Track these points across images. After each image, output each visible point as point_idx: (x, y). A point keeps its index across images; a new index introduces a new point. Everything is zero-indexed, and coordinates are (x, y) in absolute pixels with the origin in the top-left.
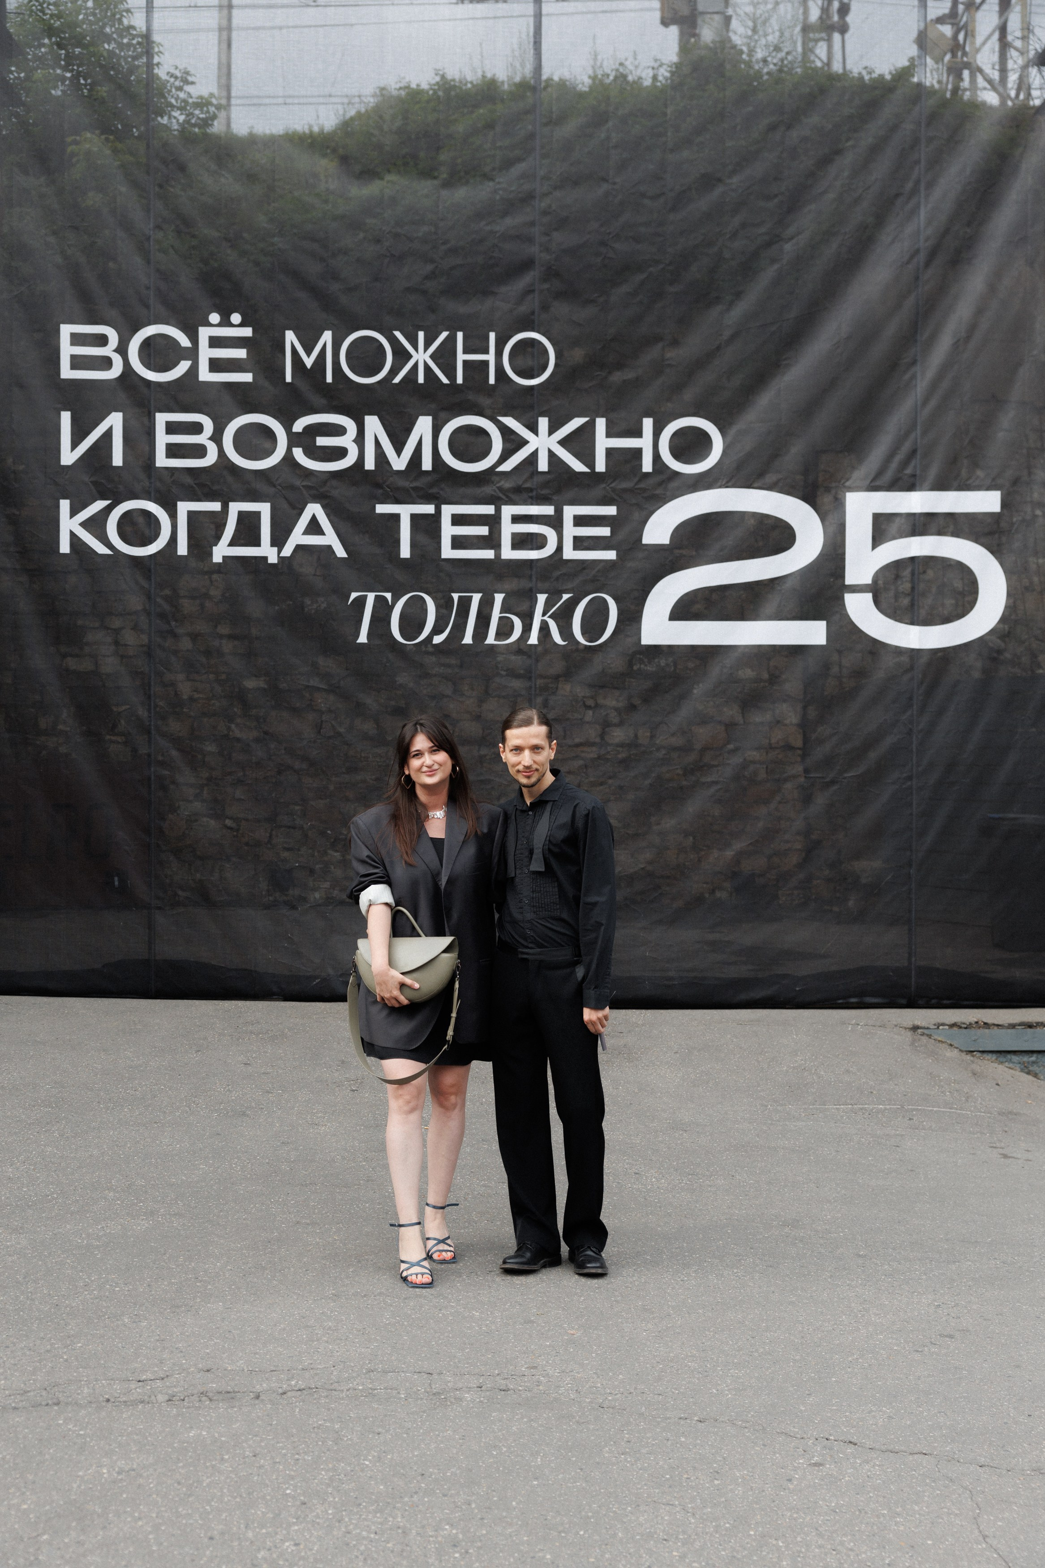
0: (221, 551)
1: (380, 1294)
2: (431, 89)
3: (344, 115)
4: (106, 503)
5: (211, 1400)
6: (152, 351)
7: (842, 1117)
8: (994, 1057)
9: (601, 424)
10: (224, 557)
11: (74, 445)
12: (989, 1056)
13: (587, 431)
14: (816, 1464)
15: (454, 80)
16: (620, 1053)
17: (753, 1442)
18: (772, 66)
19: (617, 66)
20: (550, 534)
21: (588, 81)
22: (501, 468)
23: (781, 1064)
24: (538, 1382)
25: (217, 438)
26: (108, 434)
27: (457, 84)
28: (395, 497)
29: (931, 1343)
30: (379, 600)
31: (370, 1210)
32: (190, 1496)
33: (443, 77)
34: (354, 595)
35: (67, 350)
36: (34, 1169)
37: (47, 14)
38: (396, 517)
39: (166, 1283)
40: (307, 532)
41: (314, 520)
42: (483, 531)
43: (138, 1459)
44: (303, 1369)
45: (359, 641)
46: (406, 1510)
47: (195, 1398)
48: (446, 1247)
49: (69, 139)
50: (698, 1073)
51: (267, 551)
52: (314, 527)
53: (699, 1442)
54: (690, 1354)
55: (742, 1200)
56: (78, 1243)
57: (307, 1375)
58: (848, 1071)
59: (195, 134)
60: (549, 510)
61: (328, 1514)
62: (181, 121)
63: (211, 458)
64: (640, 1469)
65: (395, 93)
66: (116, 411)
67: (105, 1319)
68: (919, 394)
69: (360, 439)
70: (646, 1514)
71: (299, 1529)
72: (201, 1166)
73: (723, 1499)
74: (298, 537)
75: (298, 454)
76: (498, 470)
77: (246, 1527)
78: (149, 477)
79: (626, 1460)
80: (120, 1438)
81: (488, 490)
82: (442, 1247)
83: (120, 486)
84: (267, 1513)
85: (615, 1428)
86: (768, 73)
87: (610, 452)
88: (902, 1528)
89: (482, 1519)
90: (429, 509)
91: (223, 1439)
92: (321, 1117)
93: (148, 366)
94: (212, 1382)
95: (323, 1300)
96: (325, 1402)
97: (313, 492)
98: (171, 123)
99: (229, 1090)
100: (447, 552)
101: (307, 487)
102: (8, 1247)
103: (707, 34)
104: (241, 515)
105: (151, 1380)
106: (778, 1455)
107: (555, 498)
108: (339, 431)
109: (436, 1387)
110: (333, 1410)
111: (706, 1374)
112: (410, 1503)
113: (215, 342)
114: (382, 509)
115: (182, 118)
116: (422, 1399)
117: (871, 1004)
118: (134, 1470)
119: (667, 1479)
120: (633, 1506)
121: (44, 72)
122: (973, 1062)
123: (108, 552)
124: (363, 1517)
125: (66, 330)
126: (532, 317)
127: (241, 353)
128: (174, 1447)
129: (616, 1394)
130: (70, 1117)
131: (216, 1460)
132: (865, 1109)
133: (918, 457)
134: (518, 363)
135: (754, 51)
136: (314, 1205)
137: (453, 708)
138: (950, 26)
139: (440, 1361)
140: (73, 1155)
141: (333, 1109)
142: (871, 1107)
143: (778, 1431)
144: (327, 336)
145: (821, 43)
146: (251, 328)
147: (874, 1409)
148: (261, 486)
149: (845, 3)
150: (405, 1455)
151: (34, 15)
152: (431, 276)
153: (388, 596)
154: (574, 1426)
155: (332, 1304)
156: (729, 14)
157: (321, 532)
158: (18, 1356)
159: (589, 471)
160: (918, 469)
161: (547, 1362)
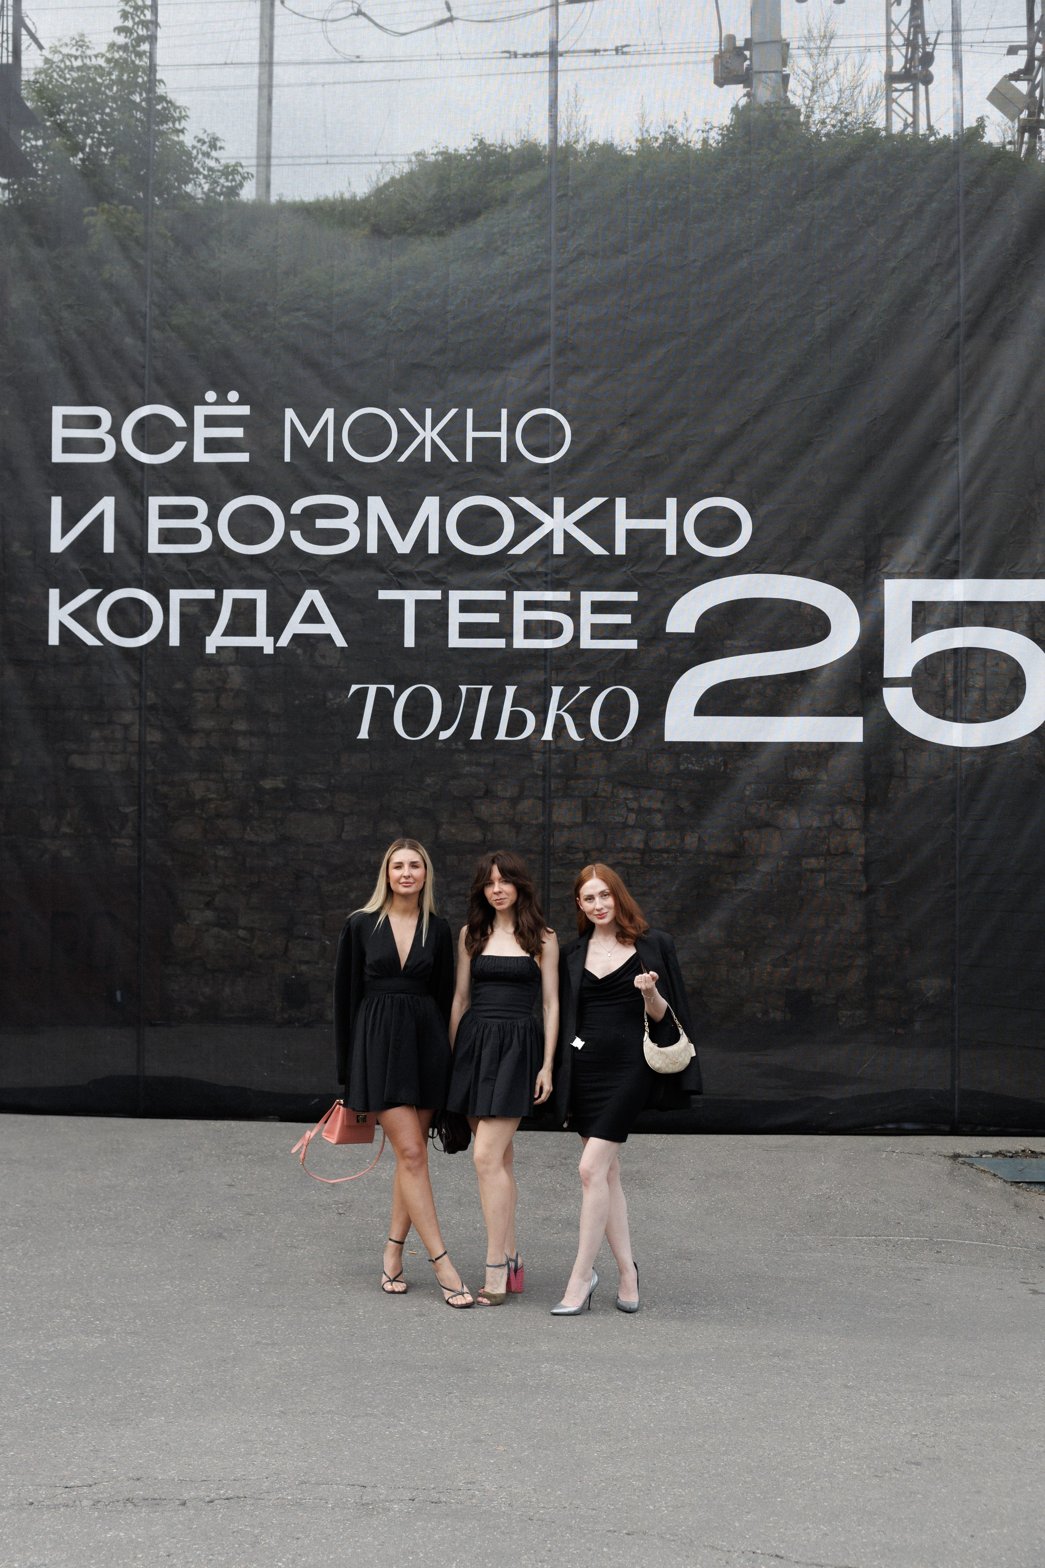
0: (215, 641)
1: (329, 1412)
2: (469, 154)
4: (97, 591)
5: (135, 1505)
6: (146, 432)
7: (863, 1248)
8: (1042, 1188)
9: (621, 504)
10: (217, 648)
11: (65, 532)
12: (1037, 1188)
13: (606, 512)
15: (492, 145)
16: (632, 1179)
17: (676, 1554)
18: (830, 128)
19: (667, 129)
20: (566, 622)
21: (635, 145)
22: (514, 551)
23: (804, 1192)
24: (472, 1496)
25: (211, 521)
26: (100, 519)
27: (497, 149)
28: (399, 583)
29: (895, 1469)
30: (381, 692)
33: (481, 142)
34: (354, 688)
35: (59, 433)
37: (69, 79)
38: (400, 604)
39: (110, 1398)
40: (306, 620)
41: (312, 608)
42: (493, 618)
44: (235, 1480)
45: (360, 737)
47: (120, 1503)
50: (713, 1201)
51: (262, 641)
52: (312, 616)
53: (621, 1552)
54: (637, 1474)
55: (734, 1330)
56: (26, 1357)
57: (238, 1485)
58: (875, 1201)
59: (220, 203)
60: (564, 596)
62: (205, 189)
63: (205, 543)
65: (431, 158)
66: (108, 495)
67: (42, 1430)
68: (960, 474)
69: (362, 522)
72: (167, 1287)
74: (295, 626)
75: (296, 537)
76: (510, 553)
78: (142, 563)
80: (36, 1537)
81: (499, 574)
83: (111, 574)
85: (538, 1538)
86: (827, 135)
87: (630, 534)
90: (435, 595)
91: (140, 1540)
92: (301, 1240)
93: (142, 448)
94: (140, 1490)
95: (269, 1417)
96: (250, 1510)
97: (312, 578)
98: (195, 192)
99: (208, 1212)
100: (455, 641)
101: (306, 573)
103: (763, 94)
104: (236, 602)
105: (78, 1487)
107: (572, 583)
108: (340, 512)
109: (367, 1499)
110: (256, 1516)
111: (648, 1492)
113: (211, 421)
114: (384, 595)
115: (206, 187)
116: (349, 1508)
117: (908, 1130)
122: (1017, 1193)
123: (98, 643)
125: (58, 412)
126: (547, 393)
127: (237, 432)
128: (90, 1546)
129: (550, 1508)
130: (37, 1236)
131: (129, 1558)
132: (890, 1241)
133: (961, 541)
134: (532, 441)
135: (813, 112)
136: (277, 1327)
137: (484, 809)
138: (1026, 83)
139: (377, 1475)
140: (33, 1274)
141: (316, 1232)
142: (896, 1239)
143: (706, 1544)
144: (329, 414)
145: (906, 93)
146: (249, 407)
147: (811, 1526)
148: (259, 573)
149: (928, 53)
150: (320, 1558)
151: (54, 80)
152: (441, 351)
153: (391, 688)
154: (498, 1536)
155: (277, 1421)
156: (787, 72)
157: (320, 620)
159: (608, 553)
160: (961, 555)
161: (487, 1478)
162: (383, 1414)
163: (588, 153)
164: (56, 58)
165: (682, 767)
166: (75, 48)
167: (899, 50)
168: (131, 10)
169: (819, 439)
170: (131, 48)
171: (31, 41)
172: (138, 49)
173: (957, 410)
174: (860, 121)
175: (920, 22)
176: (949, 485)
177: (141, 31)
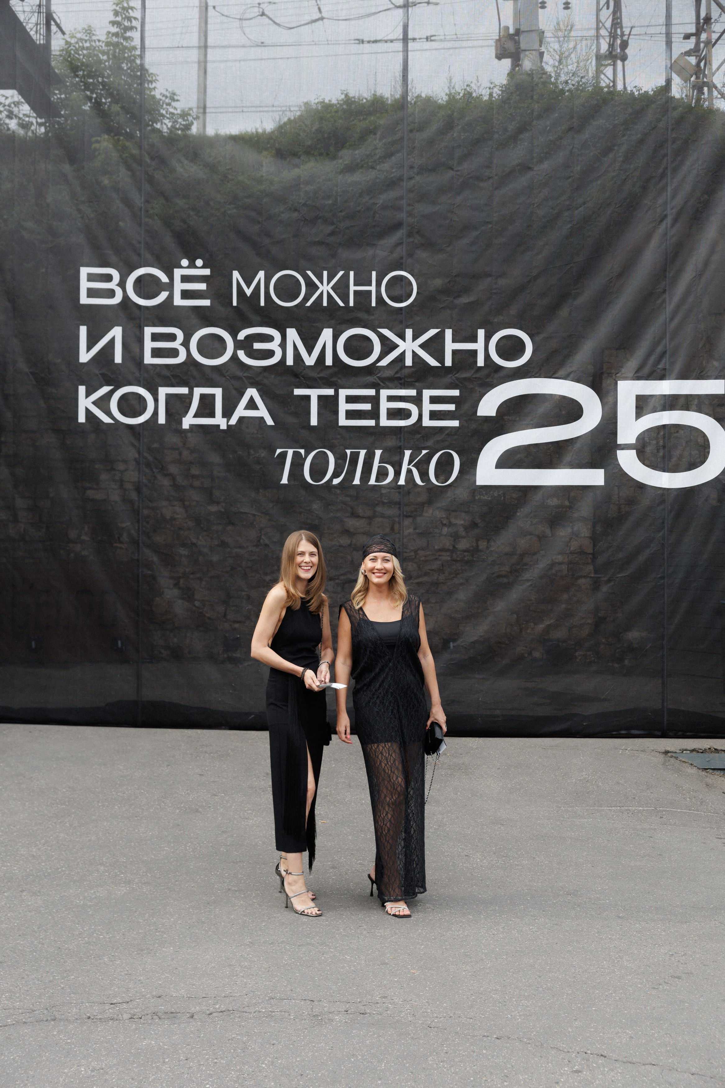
0: (188, 421)
1: (282, 942)
2: (338, 103)
3: (279, 121)
4: (110, 388)
5: (160, 1018)
6: (142, 285)
7: (613, 815)
8: (722, 773)
9: (449, 333)
10: (190, 425)
11: (89, 348)
12: (718, 773)
13: (439, 338)
14: (578, 1071)
15: (354, 97)
16: (460, 769)
17: (533, 1054)
18: (571, 86)
19: (465, 87)
20: (413, 409)
21: (445, 98)
22: (380, 364)
23: (571, 777)
24: (387, 1008)
25: (186, 344)
26: (112, 341)
27: (356, 100)
28: (307, 384)
29: (665, 982)
30: (296, 454)
33: (346, 95)
34: (279, 451)
35: (84, 285)
36: (51, 850)
37: (81, 55)
38: (308, 398)
39: (135, 933)
40: (247, 408)
41: (252, 400)
42: (367, 407)
43: (106, 1061)
44: (225, 997)
45: (282, 482)
47: (149, 1017)
49: (94, 139)
50: (513, 784)
51: (219, 421)
52: (252, 405)
53: (496, 1054)
54: (494, 989)
55: (539, 875)
56: (77, 902)
57: (227, 1000)
58: (618, 783)
59: (179, 135)
60: (413, 392)
63: (182, 357)
64: (453, 1073)
65: (313, 105)
66: (118, 326)
67: (91, 959)
68: (667, 313)
69: (283, 345)
72: (166, 848)
74: (241, 411)
75: (241, 354)
76: (377, 365)
78: (140, 370)
79: (443, 1066)
80: (95, 1045)
81: (370, 379)
83: (120, 377)
85: (437, 1043)
86: (568, 91)
87: (455, 352)
90: (330, 392)
91: (166, 1047)
92: (250, 813)
93: (140, 295)
94: (161, 1005)
95: (243, 947)
96: (238, 1021)
97: (251, 381)
98: (163, 128)
99: (188, 794)
100: (343, 421)
101: (247, 377)
102: (29, 906)
103: (527, 64)
104: (203, 397)
105: (120, 1003)
106: (550, 1064)
107: (417, 384)
108: (269, 339)
109: (316, 1011)
110: (243, 1027)
111: (505, 1003)
113: (185, 279)
114: (298, 392)
115: (170, 125)
116: (305, 1019)
117: (635, 735)
118: (102, 1069)
119: (472, 1081)
121: (77, 94)
122: (707, 776)
123: (111, 421)
125: (84, 271)
126: (402, 261)
127: (202, 286)
128: (132, 1053)
129: (441, 1018)
130: (78, 812)
131: (159, 1062)
132: (629, 810)
133: (667, 356)
134: (391, 292)
135: (559, 76)
136: (241, 877)
138: (694, 57)
139: (320, 992)
140: (78, 840)
141: (259, 807)
142: (634, 808)
143: (552, 1046)
144: (261, 275)
145: (608, 67)
146: (209, 269)
147: (620, 1031)
148: (216, 377)
149: (625, 41)
150: (290, 1061)
151: (72, 56)
152: (332, 234)
153: (302, 451)
154: (409, 1041)
155: (248, 949)
156: (543, 50)
157: (256, 408)
158: (30, 985)
159: (440, 365)
160: (667, 364)
161: (394, 993)
162: (318, 943)
163: (415, 103)
164: (73, 41)
165: (477, 498)
166: (85, 35)
167: (604, 39)
168: (120, 10)
169: (576, 292)
170: (120, 35)
171: (57, 29)
172: (125, 35)
173: (666, 272)
174: (590, 82)
175: (619, 21)
176: (660, 320)
177: (126, 23)
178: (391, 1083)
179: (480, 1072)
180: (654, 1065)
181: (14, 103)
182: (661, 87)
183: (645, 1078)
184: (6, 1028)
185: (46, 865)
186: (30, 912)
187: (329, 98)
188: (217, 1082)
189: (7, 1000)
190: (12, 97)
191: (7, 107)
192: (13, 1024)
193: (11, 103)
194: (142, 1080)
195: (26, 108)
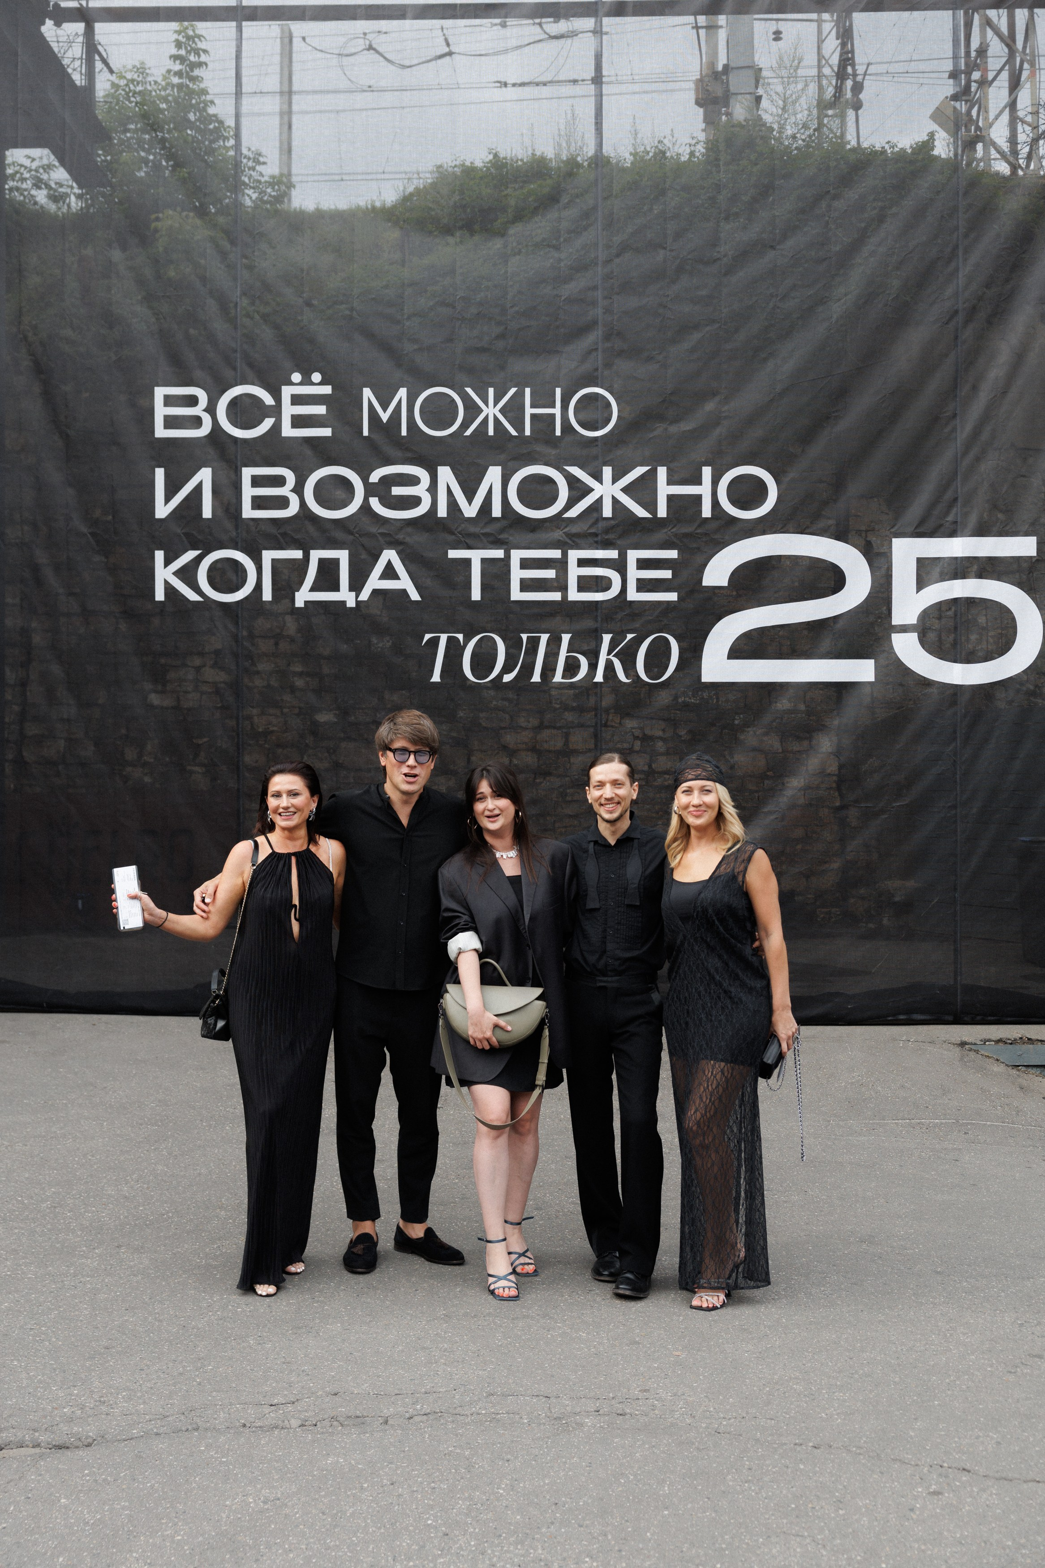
0: (303, 596)
1: (489, 1314)
2: (484, 166)
3: (404, 191)
4: (197, 553)
5: (342, 1425)
6: (239, 410)
7: (901, 1131)
8: (1038, 1071)
9: (662, 473)
10: (305, 602)
11: (167, 500)
12: (1034, 1071)
13: (649, 479)
14: (936, 1493)
15: (505, 158)
17: (870, 1470)
18: (800, 142)
19: (656, 144)
20: (615, 577)
21: (629, 159)
22: (568, 515)
23: (839, 1080)
24: (653, 1406)
25: (298, 489)
26: (199, 488)
28: (466, 543)
29: (1022, 1363)
30: (451, 641)
31: (468, 1228)
32: (336, 1526)
33: (496, 155)
34: (427, 636)
35: (161, 411)
36: (148, 1188)
37: (133, 102)
38: (467, 562)
40: (383, 576)
41: (389, 565)
42: (550, 574)
43: (281, 1487)
44: (426, 1393)
45: (433, 680)
46: (545, 1541)
47: (327, 1423)
48: (527, 1261)
49: (153, 216)
51: (345, 595)
52: (389, 573)
53: (818, 1469)
54: (793, 1376)
55: (817, 1216)
57: (430, 1398)
58: (903, 1087)
59: (268, 210)
60: (613, 554)
61: (470, 1545)
62: (254, 198)
63: (294, 508)
64: (766, 1498)
65: (450, 169)
66: (206, 467)
67: (231, 1341)
68: (958, 445)
69: (433, 489)
70: (778, 1545)
71: (445, 1562)
73: (850, 1530)
74: (374, 582)
75: (374, 503)
76: (565, 516)
77: (394, 1560)
78: (237, 527)
79: (750, 1488)
80: (261, 1465)
81: (558, 535)
82: (523, 1260)
83: (210, 537)
84: (413, 1545)
85: (734, 1455)
86: (796, 148)
87: (671, 498)
88: (1029, 1561)
89: (620, 1551)
90: (499, 554)
91: (360, 1466)
93: (235, 424)
94: (341, 1406)
95: (436, 1321)
96: (452, 1428)
97: (388, 539)
98: (246, 200)
100: (516, 594)
101: (382, 535)
102: (131, 1267)
103: (739, 111)
104: (321, 561)
105: (282, 1404)
106: (896, 1484)
107: (619, 542)
108: (413, 481)
109: (556, 1412)
110: (461, 1435)
111: (812, 1397)
112: (548, 1534)
113: (297, 400)
114: (453, 554)
115: (255, 196)
116: (544, 1424)
117: (919, 1021)
118: (279, 1499)
119: (793, 1509)
120: (764, 1537)
121: (128, 154)
122: (1019, 1076)
123: (199, 599)
124: (505, 1548)
125: (160, 393)
126: (596, 374)
127: (321, 410)
128: (315, 1475)
129: (730, 1419)
130: (176, 1135)
131: (356, 1489)
132: (922, 1123)
133: (959, 504)
134: (583, 416)
135: (784, 128)
137: (510, 739)
138: (963, 103)
139: (556, 1384)
140: (182, 1173)
142: (928, 1121)
143: (892, 1457)
144: (402, 393)
145: (834, 118)
146: (330, 386)
147: (981, 1434)
148: (339, 535)
149: (858, 82)
150: (536, 1483)
151: (120, 103)
152: (502, 336)
153: (460, 637)
154: (695, 1453)
155: (445, 1325)
156: (760, 94)
157: (397, 577)
158: (153, 1379)
159: (651, 516)
160: (959, 515)
161: (658, 1385)
162: (538, 1315)
164: (122, 82)
166: (136, 75)
167: (829, 80)
168: (184, 40)
169: (836, 414)
170: (185, 74)
171: (103, 66)
172: (191, 74)
173: (956, 387)
175: (850, 55)
176: (949, 454)
177: (192, 58)
178: (683, 1514)
179: (801, 1496)
180: (1038, 1482)
181: (43, 167)
182: (923, 142)
183: (1031, 1502)
184: (133, 1442)
185: (145, 1209)
186: (134, 1275)
187: (471, 160)
188: (441, 1516)
189: (126, 1402)
190: (41, 158)
191: (33, 173)
192: (142, 1436)
193: (39, 167)
194: (336, 1514)
195: (60, 174)
